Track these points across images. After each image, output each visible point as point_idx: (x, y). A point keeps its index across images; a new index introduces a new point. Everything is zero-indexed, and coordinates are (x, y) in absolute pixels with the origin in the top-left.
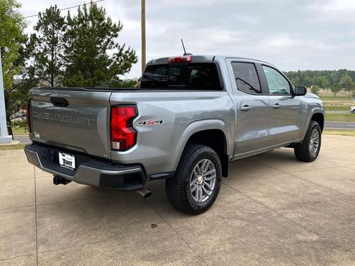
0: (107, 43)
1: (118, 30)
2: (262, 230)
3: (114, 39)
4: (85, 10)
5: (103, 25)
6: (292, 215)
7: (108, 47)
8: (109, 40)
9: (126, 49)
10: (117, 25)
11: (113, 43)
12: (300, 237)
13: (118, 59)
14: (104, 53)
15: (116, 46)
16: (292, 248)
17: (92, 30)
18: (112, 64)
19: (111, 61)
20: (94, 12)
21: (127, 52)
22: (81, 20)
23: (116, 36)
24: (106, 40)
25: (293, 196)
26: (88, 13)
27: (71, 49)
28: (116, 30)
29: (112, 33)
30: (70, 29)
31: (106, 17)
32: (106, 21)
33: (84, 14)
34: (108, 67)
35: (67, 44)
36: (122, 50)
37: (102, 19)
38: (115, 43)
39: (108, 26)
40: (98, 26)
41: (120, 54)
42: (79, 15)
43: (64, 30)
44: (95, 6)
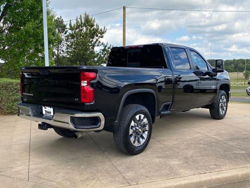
0: (95, 42)
1: (103, 33)
2: (215, 149)
3: (101, 40)
4: (81, 20)
5: (93, 29)
6: (231, 143)
7: (96, 44)
8: (97, 40)
9: (108, 46)
10: (103, 30)
11: (100, 42)
12: (236, 152)
13: (103, 53)
14: (93, 49)
15: (102, 44)
16: (232, 156)
17: (86, 34)
18: (99, 56)
19: (98, 54)
20: (87, 21)
21: (109, 48)
22: (78, 27)
23: (102, 37)
24: (95, 40)
25: (232, 135)
26: (83, 21)
27: (71, 46)
28: (102, 33)
29: (99, 35)
30: (71, 33)
31: (95, 24)
32: (95, 27)
33: (80, 23)
34: (96, 59)
35: (68, 43)
36: (106, 47)
37: (92, 26)
38: (102, 42)
39: (97, 30)
40: (90, 30)
41: (104, 50)
42: (77, 23)
43: (66, 34)
44: (88, 16)
